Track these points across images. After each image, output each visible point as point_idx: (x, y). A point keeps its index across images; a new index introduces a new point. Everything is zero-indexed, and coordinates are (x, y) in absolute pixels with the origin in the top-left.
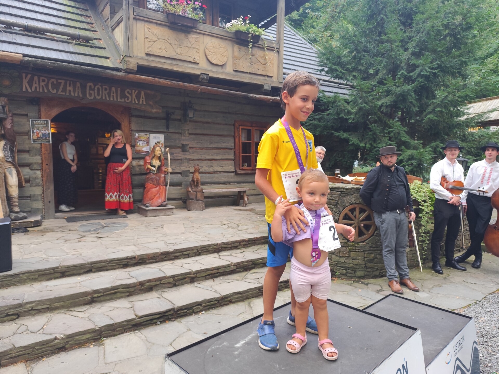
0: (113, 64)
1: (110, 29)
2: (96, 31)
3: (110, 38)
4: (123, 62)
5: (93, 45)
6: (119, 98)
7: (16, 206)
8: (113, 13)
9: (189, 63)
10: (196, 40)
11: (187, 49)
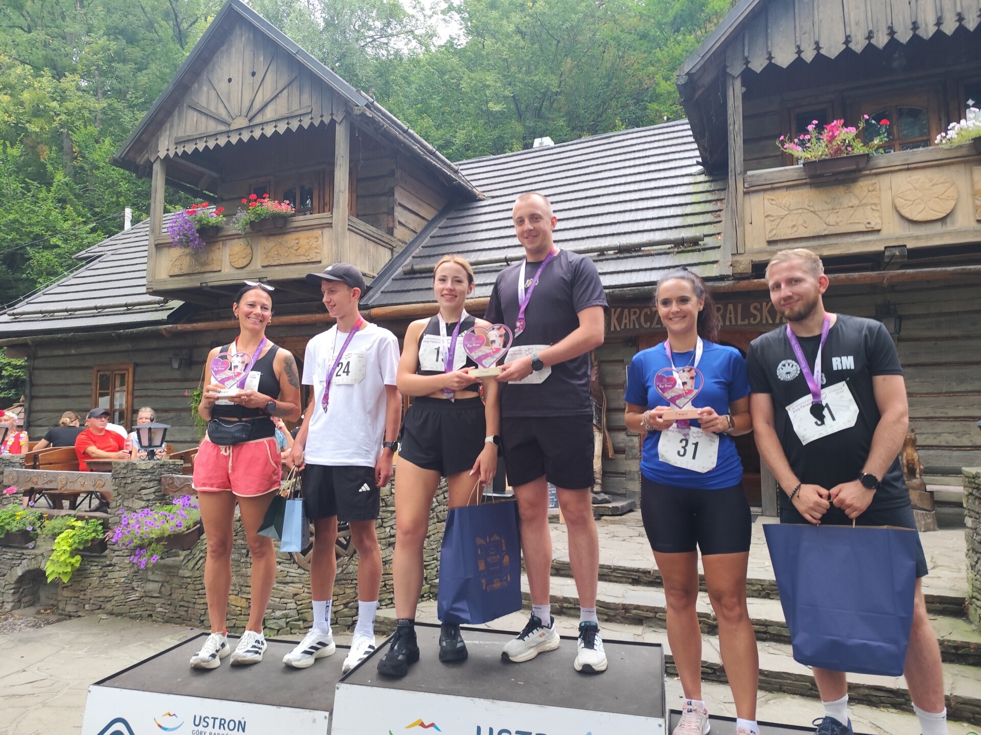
5: (701, 247)
6: (739, 319)
7: (598, 484)
9: (855, 236)
10: (870, 188)
11: (851, 211)
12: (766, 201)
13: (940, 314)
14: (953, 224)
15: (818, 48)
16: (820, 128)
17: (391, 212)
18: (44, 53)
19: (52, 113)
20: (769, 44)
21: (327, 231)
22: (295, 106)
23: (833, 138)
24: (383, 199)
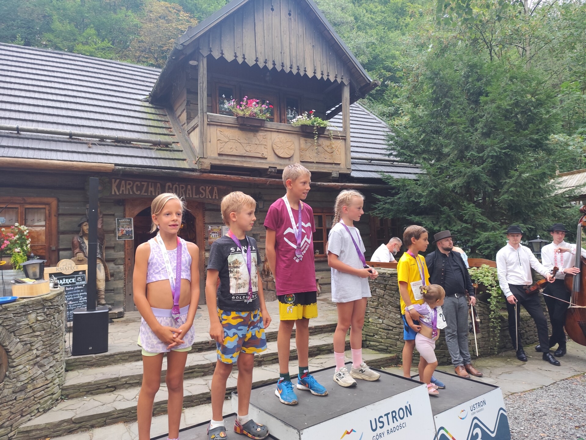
0: (189, 165)
1: (186, 132)
2: (174, 135)
3: (186, 140)
4: (198, 163)
5: (171, 149)
6: (194, 195)
7: (103, 298)
8: (189, 118)
9: (257, 159)
10: (264, 137)
11: (256, 146)
12: (218, 132)
15: (244, 58)
16: (248, 100)
20: (222, 45)
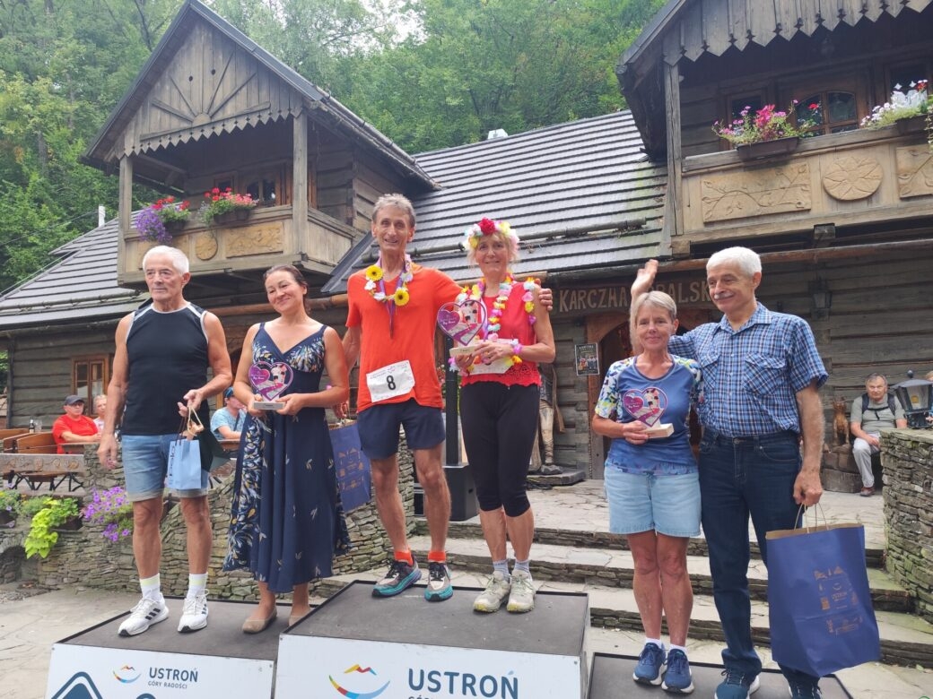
5: (643, 231)
6: (680, 297)
7: (549, 456)
9: (786, 216)
10: (801, 170)
11: (783, 192)
12: (703, 184)
13: (869, 289)
14: (878, 202)
15: (750, 36)
16: (752, 113)
17: (350, 203)
18: (16, 57)
19: (26, 116)
20: (704, 33)
21: (287, 222)
22: (254, 103)
23: (765, 122)
24: (342, 190)
